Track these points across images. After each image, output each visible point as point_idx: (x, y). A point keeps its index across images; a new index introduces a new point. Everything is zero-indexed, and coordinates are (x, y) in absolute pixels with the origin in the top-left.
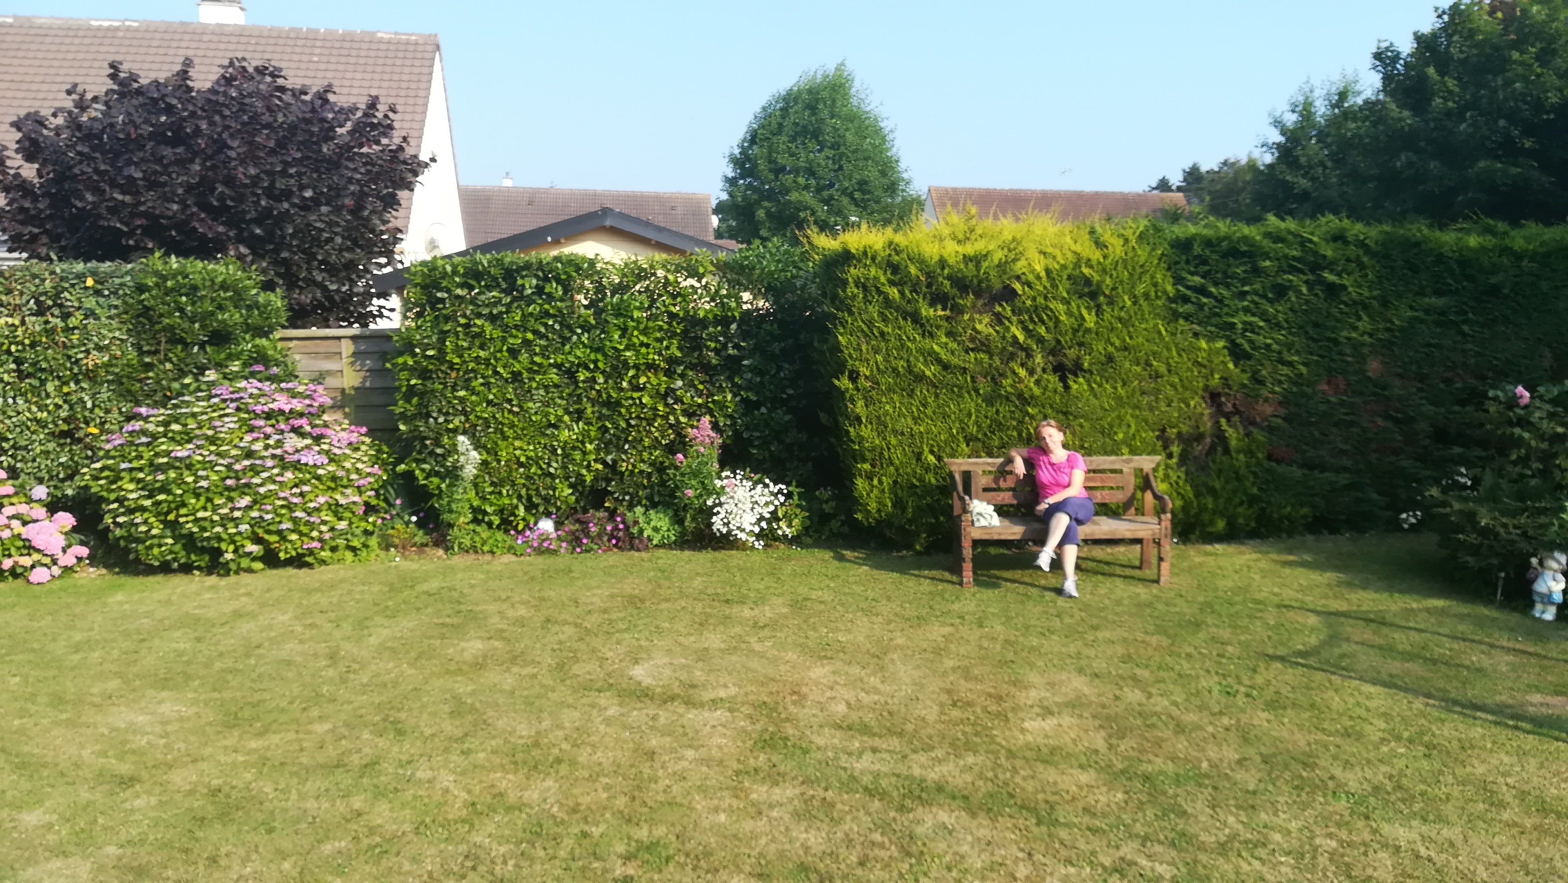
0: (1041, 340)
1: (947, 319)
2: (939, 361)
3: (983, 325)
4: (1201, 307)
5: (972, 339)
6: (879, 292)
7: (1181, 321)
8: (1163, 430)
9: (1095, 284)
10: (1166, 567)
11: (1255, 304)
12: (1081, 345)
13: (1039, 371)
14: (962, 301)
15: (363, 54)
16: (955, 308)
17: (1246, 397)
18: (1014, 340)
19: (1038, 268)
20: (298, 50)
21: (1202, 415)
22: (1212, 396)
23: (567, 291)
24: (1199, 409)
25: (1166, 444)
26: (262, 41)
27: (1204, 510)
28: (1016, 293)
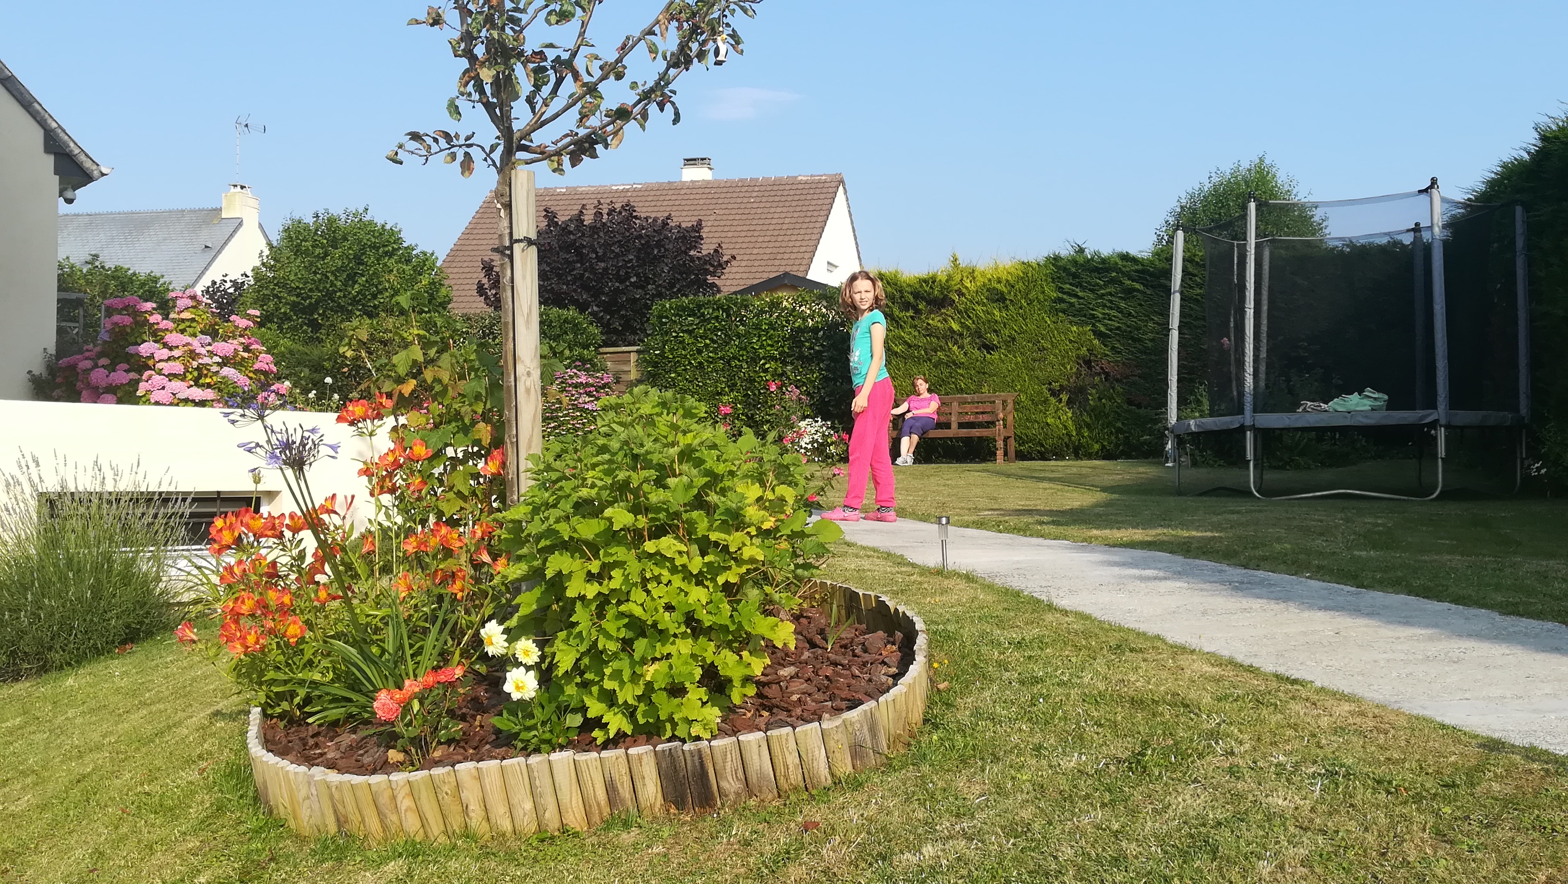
0: (968, 328)
1: (912, 317)
2: (905, 342)
3: (935, 321)
4: (1072, 305)
5: (927, 329)
7: (1060, 314)
8: (1050, 384)
9: (1002, 293)
10: (1000, 453)
11: (1111, 302)
12: (995, 331)
13: (967, 347)
14: (920, 307)
15: (786, 193)
16: (918, 311)
17: (1109, 362)
18: (951, 329)
19: (969, 285)
20: (741, 195)
21: (1078, 374)
22: (1085, 362)
23: (728, 316)
24: (1074, 370)
25: (1054, 393)
26: (719, 190)
27: (1083, 437)
28: (954, 301)
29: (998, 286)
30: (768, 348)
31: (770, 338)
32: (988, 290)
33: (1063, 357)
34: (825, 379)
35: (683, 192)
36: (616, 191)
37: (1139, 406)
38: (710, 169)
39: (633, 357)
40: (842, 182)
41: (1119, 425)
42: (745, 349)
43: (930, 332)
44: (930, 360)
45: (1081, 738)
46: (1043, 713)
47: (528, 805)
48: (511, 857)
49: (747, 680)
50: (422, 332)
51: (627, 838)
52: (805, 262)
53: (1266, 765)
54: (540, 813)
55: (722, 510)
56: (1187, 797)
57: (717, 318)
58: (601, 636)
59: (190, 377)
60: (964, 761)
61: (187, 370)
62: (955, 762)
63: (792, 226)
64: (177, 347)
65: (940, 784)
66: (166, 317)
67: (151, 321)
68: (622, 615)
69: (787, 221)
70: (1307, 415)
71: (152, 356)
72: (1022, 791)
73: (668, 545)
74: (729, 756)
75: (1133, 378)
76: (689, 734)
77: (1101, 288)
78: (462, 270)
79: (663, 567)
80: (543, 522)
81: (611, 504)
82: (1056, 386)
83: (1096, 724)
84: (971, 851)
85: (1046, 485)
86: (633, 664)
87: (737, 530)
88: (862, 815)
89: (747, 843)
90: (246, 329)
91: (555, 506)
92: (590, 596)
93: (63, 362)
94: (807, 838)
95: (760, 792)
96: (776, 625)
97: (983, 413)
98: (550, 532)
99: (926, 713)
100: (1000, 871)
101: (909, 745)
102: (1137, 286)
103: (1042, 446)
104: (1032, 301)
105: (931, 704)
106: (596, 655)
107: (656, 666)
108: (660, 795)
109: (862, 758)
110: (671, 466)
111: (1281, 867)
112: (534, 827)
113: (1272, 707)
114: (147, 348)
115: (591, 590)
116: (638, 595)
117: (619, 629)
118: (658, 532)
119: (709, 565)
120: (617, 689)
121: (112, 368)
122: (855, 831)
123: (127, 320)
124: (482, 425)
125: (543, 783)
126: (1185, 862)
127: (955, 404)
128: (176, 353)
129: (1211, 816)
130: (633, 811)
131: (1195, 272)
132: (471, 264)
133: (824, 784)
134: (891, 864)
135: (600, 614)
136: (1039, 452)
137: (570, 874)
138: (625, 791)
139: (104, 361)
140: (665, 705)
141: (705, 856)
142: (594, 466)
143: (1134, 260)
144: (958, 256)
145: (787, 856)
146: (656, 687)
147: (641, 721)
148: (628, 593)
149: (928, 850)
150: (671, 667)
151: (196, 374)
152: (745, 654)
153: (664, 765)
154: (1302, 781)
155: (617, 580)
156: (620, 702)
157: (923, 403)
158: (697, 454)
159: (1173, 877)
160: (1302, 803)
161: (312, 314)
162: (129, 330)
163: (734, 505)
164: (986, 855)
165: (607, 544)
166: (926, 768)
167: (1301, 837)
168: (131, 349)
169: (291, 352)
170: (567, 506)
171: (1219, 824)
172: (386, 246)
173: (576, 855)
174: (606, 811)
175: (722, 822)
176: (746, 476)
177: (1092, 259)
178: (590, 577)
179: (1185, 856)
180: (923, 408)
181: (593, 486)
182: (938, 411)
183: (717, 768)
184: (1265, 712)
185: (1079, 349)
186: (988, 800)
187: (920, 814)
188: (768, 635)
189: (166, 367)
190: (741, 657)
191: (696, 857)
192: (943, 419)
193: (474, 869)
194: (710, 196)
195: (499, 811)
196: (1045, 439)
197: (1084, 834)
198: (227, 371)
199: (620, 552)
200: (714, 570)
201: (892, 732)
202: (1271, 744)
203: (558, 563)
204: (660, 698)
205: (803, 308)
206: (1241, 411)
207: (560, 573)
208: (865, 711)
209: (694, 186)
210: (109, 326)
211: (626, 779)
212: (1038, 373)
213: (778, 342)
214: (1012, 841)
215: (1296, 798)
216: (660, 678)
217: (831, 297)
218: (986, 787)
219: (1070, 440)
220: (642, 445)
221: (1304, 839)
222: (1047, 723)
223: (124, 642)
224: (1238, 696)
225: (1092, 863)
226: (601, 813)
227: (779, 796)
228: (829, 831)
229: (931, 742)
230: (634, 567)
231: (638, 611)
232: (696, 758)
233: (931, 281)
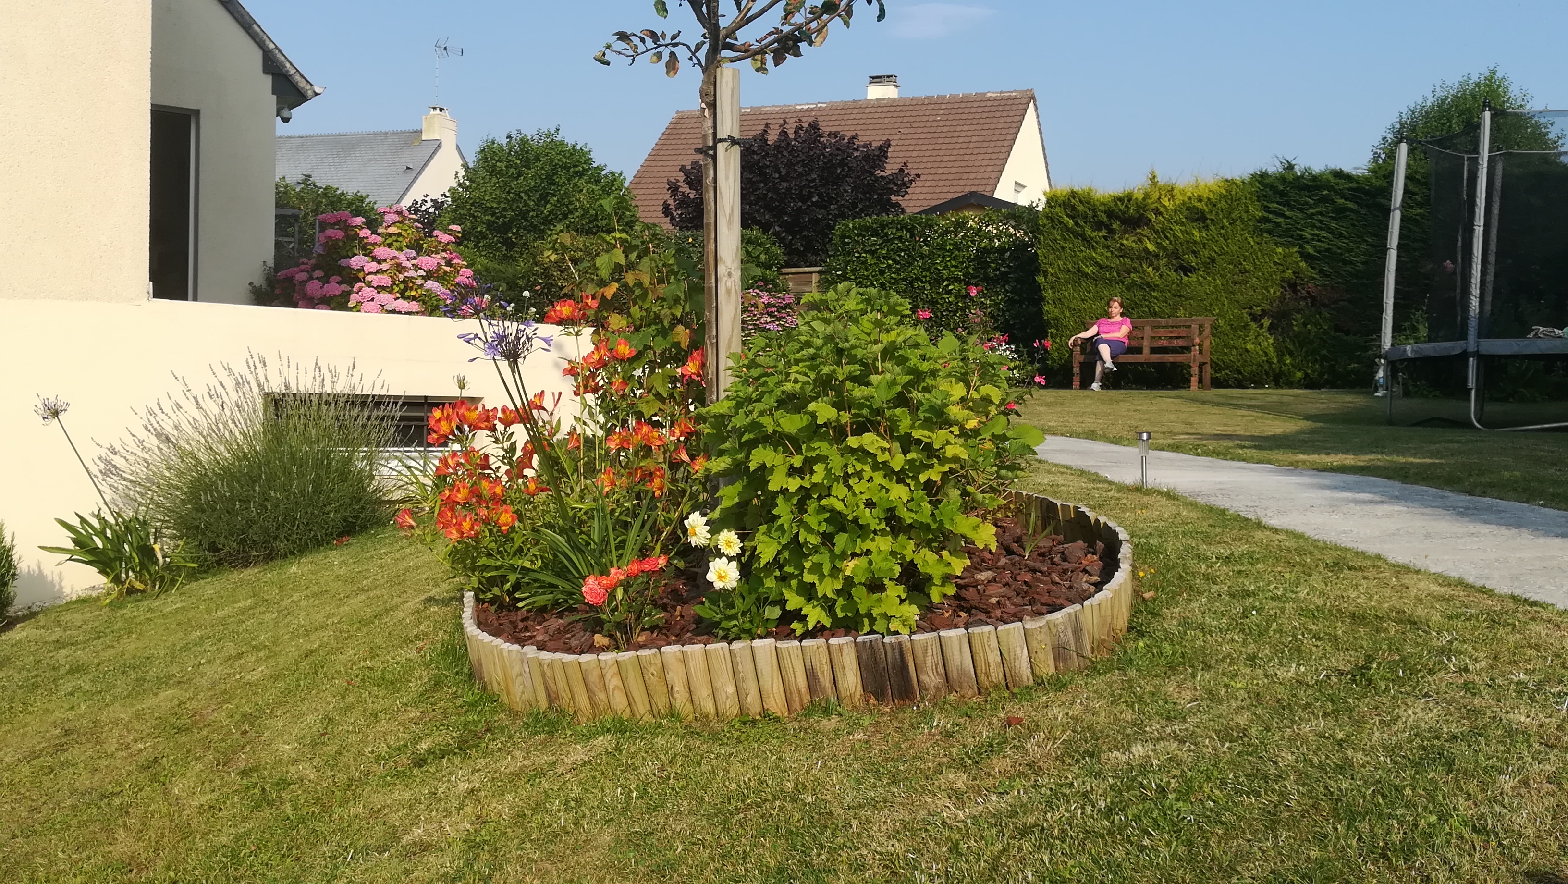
0: (1164, 249)
1: (1105, 237)
2: (1097, 263)
3: (1129, 242)
4: (1278, 225)
5: (1120, 250)
6: (1061, 223)
7: (1265, 235)
8: (1251, 308)
9: (1202, 212)
10: (1194, 380)
11: (1321, 222)
12: (1194, 252)
13: (1163, 269)
14: (1114, 226)
15: (973, 110)
16: (1111, 231)
17: (1317, 286)
18: (1146, 250)
19: (1167, 204)
20: (928, 113)
21: (1282, 298)
22: (1290, 286)
23: (912, 236)
24: (1278, 294)
25: (1255, 318)
26: (905, 109)
27: (1285, 364)
28: (1150, 220)
29: (1199, 205)
30: (953, 269)
31: (954, 259)
32: (1188, 209)
33: (1267, 280)
34: (1010, 302)
35: (867, 110)
36: (801, 111)
37: (1347, 333)
38: (896, 86)
39: (815, 278)
40: (1033, 98)
41: (1324, 352)
42: (928, 270)
43: (1124, 253)
44: (1123, 282)
45: (1299, 650)
46: (1257, 625)
47: (731, 689)
48: (715, 736)
49: (947, 579)
50: (624, 236)
51: (829, 724)
52: (991, 182)
53: (1506, 682)
54: (743, 697)
55: (926, 406)
56: (1418, 710)
57: (900, 238)
58: (802, 530)
59: (397, 289)
60: (1172, 668)
61: (393, 281)
62: (1163, 670)
63: (978, 145)
64: (385, 260)
65: (1149, 688)
66: (374, 232)
67: (361, 235)
68: (822, 509)
69: (974, 139)
70: (1539, 341)
71: (362, 269)
72: (1237, 698)
73: (870, 441)
74: (930, 651)
75: (1342, 303)
76: (888, 629)
77: (1311, 207)
78: (647, 191)
79: (865, 463)
80: (747, 416)
81: (815, 399)
82: (1257, 310)
83: (1314, 637)
84: (1184, 753)
85: (1244, 412)
86: (833, 557)
87: (941, 428)
88: (1067, 714)
89: (949, 735)
90: (448, 244)
91: (758, 400)
92: (792, 489)
93: (281, 274)
94: (1010, 733)
95: (961, 688)
96: (978, 526)
97: (1177, 338)
98: (755, 426)
99: (1130, 621)
100: (1215, 773)
101: (1112, 650)
102: (1350, 205)
103: (1240, 373)
104: (1235, 221)
105: (1135, 612)
106: (797, 548)
107: (856, 561)
108: (859, 686)
109: (1065, 660)
110: (874, 364)
111: (1525, 783)
112: (735, 711)
113: (1510, 628)
114: (357, 261)
115: (793, 484)
116: (840, 490)
117: (820, 523)
118: (860, 429)
119: (911, 462)
120: (817, 582)
121: (325, 280)
122: (1060, 728)
123: (340, 234)
124: (680, 328)
125: (745, 668)
126: (1417, 773)
127: (1148, 329)
128: (384, 266)
129: (1445, 730)
130: (833, 699)
131: (1416, 190)
132: (657, 186)
133: (1026, 683)
134: (1099, 762)
135: (801, 507)
136: (1236, 379)
137: (773, 755)
138: (825, 679)
139: (318, 273)
140: (863, 600)
141: (907, 744)
142: (797, 362)
143: (1348, 177)
144: (1157, 173)
145: (990, 749)
146: (856, 581)
147: (840, 615)
148: (830, 488)
149: (1138, 750)
150: (870, 563)
151: (402, 286)
152: (945, 553)
153: (864, 656)
154: (1546, 700)
155: (819, 474)
156: (820, 595)
157: (1112, 328)
158: (901, 352)
159: (1404, 787)
160: (1548, 720)
161: (506, 234)
162: (341, 244)
163: (939, 402)
164: (1200, 757)
165: (810, 439)
166: (1132, 673)
167: (1547, 754)
168: (343, 262)
169: (487, 270)
170: (770, 401)
171: (1455, 737)
172: (577, 166)
173: (778, 738)
174: (807, 698)
175: (923, 714)
176: (949, 375)
177: (1302, 176)
178: (793, 471)
179: (1417, 765)
180: (1113, 331)
181: (796, 381)
182: (1130, 336)
183: (918, 662)
184: (1501, 631)
185: (1284, 271)
186: (1199, 705)
187: (1129, 716)
188: (970, 534)
189: (375, 279)
190: (941, 557)
191: (897, 745)
192: (1134, 344)
193: (680, 746)
194: (895, 115)
195: (703, 693)
196: (1244, 366)
197: (1304, 741)
198: (431, 284)
199: (822, 447)
200: (916, 468)
201: (1096, 636)
202: (1510, 663)
203: (761, 456)
204: (859, 593)
205: (990, 228)
206: (1463, 336)
207: (763, 467)
208: (1070, 614)
209: (879, 104)
210: (323, 239)
211: (827, 668)
212: (1239, 297)
213: (962, 263)
214: (1227, 744)
215: (1541, 715)
216: (860, 573)
217: (1020, 217)
218: (1197, 693)
219: (1270, 367)
220: (847, 340)
221: (1551, 756)
222: (1260, 634)
223: (341, 535)
224: (1471, 615)
225: (1315, 770)
226: (801, 700)
227: (980, 693)
228: (1032, 727)
229: (1136, 648)
230: (836, 461)
231: (839, 506)
232: (897, 651)
233: (1126, 199)
